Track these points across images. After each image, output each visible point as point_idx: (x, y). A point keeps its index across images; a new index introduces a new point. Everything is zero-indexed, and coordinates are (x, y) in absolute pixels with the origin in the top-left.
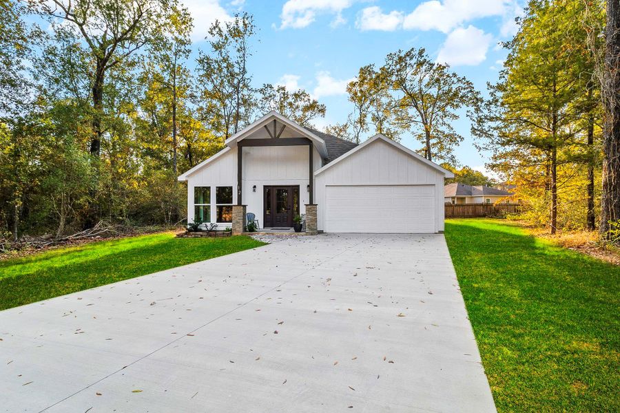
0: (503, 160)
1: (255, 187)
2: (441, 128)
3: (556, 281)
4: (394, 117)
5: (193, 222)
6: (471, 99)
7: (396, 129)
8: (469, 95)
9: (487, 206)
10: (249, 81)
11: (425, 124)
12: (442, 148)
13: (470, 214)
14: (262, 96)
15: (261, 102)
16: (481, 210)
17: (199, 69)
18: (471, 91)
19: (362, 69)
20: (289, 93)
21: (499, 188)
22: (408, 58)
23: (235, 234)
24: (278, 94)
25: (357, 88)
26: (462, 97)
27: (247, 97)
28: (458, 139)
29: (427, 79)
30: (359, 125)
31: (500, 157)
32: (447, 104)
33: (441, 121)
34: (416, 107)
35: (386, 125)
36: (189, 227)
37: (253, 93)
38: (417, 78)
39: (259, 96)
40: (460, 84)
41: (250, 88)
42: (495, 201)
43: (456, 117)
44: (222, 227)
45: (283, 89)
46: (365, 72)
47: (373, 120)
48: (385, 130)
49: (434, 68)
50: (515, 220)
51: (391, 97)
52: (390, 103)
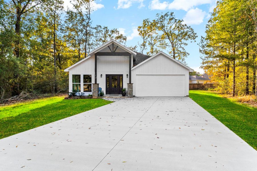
0: (207, 64)
1: (101, 75)
2: (180, 49)
3: (238, 122)
4: (159, 43)
5: (72, 92)
6: (193, 36)
7: (159, 49)
8: (192, 34)
9: (199, 84)
10: (90, 23)
11: (173, 47)
12: (180, 59)
13: (192, 88)
14: (96, 31)
15: (95, 34)
16: (196, 86)
17: (67, 17)
18: (193, 33)
19: (144, 20)
20: (109, 30)
21: (202, 77)
22: (166, 16)
23: (94, 97)
24: (104, 30)
25: (142, 29)
26: (189, 35)
27: (88, 31)
28: (187, 54)
29: (174, 26)
30: (143, 47)
31: (206, 63)
32: (182, 38)
33: (179, 46)
34: (169, 39)
35: (155, 47)
36: (70, 94)
37: (92, 29)
38: (169, 25)
39: (94, 31)
40: (188, 29)
41: (90, 27)
42: (203, 82)
43: (186, 44)
44: (87, 94)
45: (106, 28)
46: (145, 22)
47: (149, 44)
48: (155, 49)
49: (177, 21)
50: (211, 91)
51: (157, 34)
52: (157, 37)
